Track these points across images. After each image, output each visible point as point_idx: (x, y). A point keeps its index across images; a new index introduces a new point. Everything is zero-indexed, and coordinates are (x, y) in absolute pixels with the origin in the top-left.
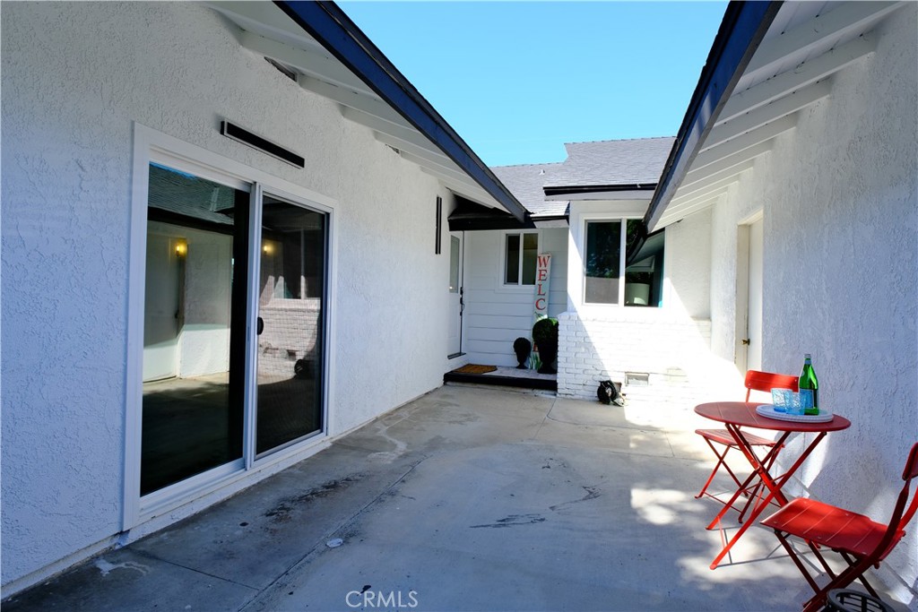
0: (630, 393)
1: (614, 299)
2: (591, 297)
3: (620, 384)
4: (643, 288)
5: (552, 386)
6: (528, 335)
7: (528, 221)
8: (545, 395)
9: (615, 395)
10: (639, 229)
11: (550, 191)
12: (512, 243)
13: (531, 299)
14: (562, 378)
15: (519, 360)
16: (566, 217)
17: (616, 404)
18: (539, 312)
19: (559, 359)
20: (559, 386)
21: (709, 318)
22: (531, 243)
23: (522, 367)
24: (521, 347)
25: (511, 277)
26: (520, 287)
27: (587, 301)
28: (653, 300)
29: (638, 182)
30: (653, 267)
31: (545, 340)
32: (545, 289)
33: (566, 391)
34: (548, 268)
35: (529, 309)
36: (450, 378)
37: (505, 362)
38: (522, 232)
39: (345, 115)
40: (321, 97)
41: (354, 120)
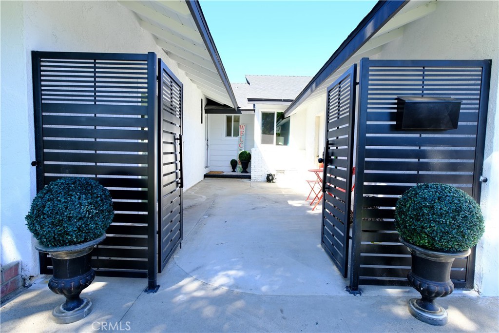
0: (278, 179)
1: (271, 143)
2: (264, 141)
3: (274, 175)
4: (282, 138)
5: (249, 177)
6: (236, 158)
7: (238, 111)
8: (246, 180)
9: (273, 179)
10: (281, 116)
11: (250, 100)
12: (229, 120)
13: (237, 143)
14: (253, 174)
15: (233, 168)
16: (254, 110)
17: (273, 182)
18: (241, 148)
19: (252, 166)
20: (252, 177)
21: (305, 149)
22: (237, 120)
23: (234, 171)
24: (234, 164)
25: (229, 134)
26: (232, 138)
27: (262, 143)
28: (286, 143)
29: (283, 98)
30: (280, 131)
31: (245, 159)
32: (243, 139)
33: (255, 179)
34: (244, 129)
35: (236, 147)
36: (206, 176)
37: (227, 170)
38: (233, 115)
39: (179, 67)
40: (174, 61)
41: (181, 69)
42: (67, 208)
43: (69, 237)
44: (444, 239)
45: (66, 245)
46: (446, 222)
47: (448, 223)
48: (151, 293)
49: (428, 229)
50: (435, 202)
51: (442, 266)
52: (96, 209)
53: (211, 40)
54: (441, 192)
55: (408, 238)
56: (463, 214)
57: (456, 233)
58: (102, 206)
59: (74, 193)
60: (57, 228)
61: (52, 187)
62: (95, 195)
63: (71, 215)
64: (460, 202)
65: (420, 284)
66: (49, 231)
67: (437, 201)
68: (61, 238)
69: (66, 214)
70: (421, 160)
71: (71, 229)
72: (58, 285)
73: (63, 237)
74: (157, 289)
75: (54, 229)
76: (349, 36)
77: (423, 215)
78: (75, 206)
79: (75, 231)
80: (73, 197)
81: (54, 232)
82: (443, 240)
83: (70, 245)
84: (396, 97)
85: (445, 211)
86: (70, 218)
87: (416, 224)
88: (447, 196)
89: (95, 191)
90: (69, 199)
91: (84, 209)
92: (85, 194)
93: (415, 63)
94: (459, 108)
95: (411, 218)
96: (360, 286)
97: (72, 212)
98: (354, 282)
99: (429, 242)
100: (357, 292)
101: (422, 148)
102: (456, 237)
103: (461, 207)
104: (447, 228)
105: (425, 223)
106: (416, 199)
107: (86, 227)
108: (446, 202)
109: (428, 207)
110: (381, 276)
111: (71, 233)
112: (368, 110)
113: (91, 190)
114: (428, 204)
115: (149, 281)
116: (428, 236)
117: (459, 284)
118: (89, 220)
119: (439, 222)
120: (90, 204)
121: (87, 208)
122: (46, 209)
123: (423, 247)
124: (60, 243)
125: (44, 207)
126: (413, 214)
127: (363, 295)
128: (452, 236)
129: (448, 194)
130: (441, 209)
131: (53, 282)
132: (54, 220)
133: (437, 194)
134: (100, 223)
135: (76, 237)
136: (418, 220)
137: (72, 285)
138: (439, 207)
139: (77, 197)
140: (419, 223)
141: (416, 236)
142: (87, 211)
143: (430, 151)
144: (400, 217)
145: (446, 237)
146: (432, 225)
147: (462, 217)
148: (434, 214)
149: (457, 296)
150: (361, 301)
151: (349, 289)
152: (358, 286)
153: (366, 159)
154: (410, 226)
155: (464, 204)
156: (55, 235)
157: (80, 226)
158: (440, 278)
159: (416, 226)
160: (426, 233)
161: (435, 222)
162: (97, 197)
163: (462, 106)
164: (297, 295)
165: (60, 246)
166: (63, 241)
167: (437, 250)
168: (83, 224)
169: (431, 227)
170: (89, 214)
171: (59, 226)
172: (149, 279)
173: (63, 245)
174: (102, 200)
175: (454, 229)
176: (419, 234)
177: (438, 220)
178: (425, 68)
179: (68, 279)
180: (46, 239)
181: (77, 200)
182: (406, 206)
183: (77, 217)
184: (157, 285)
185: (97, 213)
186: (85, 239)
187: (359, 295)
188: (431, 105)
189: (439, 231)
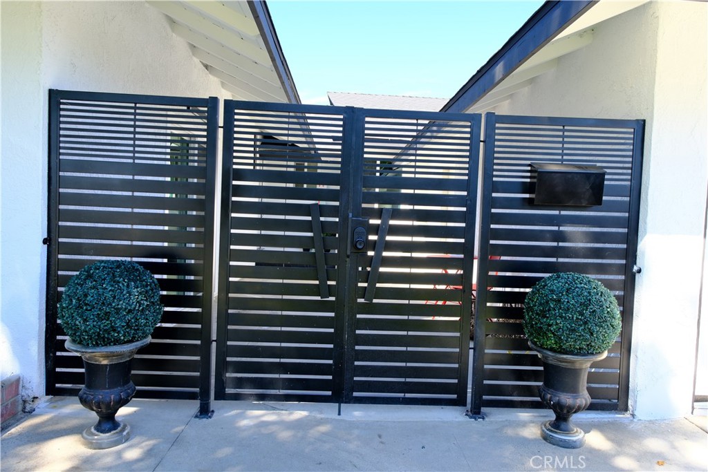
39: (223, 87)
40: (215, 78)
41: (225, 89)
42: (114, 297)
43: (116, 335)
44: (571, 338)
45: (110, 345)
46: (573, 317)
47: (575, 318)
48: (204, 420)
49: (555, 327)
50: (563, 295)
51: (575, 373)
52: (146, 300)
53: (284, 62)
54: (572, 283)
55: (535, 340)
56: (591, 309)
57: (583, 330)
58: (153, 297)
59: (122, 279)
60: (103, 322)
61: (91, 272)
62: (144, 283)
63: (119, 306)
64: (590, 295)
65: (551, 398)
66: (94, 326)
67: (564, 293)
68: (106, 336)
69: (114, 304)
70: (561, 244)
71: (118, 324)
72: (94, 398)
73: (109, 334)
74: (212, 415)
75: (99, 323)
76: (478, 72)
77: (549, 310)
78: (124, 295)
79: (123, 326)
80: (121, 285)
81: (100, 326)
82: (569, 339)
83: (115, 344)
84: (529, 162)
85: (572, 304)
86: (118, 311)
87: (542, 321)
88: (577, 287)
89: (144, 278)
90: (116, 286)
91: (133, 299)
92: (133, 280)
93: (552, 121)
94: (603, 180)
95: (537, 314)
96: (484, 410)
97: (121, 302)
98: (475, 403)
99: (556, 343)
100: (479, 416)
101: (562, 228)
102: (583, 336)
103: (590, 300)
104: (573, 325)
105: (551, 320)
106: (543, 292)
107: (135, 322)
108: (574, 294)
109: (555, 300)
110: (511, 396)
111: (119, 329)
112: (495, 179)
113: (139, 276)
114: (555, 297)
115: (201, 404)
116: (554, 335)
117: (610, 404)
118: (139, 314)
119: (565, 318)
120: (140, 293)
121: (138, 298)
122: (89, 298)
123: (552, 350)
124: (104, 341)
125: (86, 296)
126: (540, 310)
127: (487, 419)
128: (579, 334)
129: (579, 285)
130: (568, 302)
131: (86, 394)
132: (99, 312)
133: (567, 285)
134: (151, 318)
135: (124, 336)
136: (544, 316)
137: (112, 398)
138: (566, 300)
139: (125, 284)
140: (545, 320)
141: (543, 336)
142: (138, 302)
143: (571, 232)
144: (528, 314)
145: (572, 336)
146: (558, 322)
147: (590, 312)
148: (561, 308)
149: (606, 420)
150: (483, 425)
151: (469, 413)
152: (480, 409)
153: (492, 242)
154: (536, 324)
155: (594, 297)
156: (100, 330)
157: (129, 321)
158: (574, 390)
159: (542, 323)
160: (551, 331)
161: (561, 317)
162: (147, 286)
163: (606, 177)
164: (400, 420)
165: (103, 346)
166: (108, 339)
167: (566, 353)
168: (133, 318)
169: (557, 324)
170: (140, 306)
171: (105, 319)
172: (201, 401)
173: (106, 345)
174: (152, 290)
175: (581, 326)
176: (545, 333)
177: (564, 315)
178: (566, 128)
179: (107, 391)
180: (88, 336)
181: (125, 288)
182: (533, 301)
183: (126, 309)
184: (211, 410)
185: (147, 305)
186: (134, 338)
187: (481, 420)
188: (570, 176)
189: (565, 328)
